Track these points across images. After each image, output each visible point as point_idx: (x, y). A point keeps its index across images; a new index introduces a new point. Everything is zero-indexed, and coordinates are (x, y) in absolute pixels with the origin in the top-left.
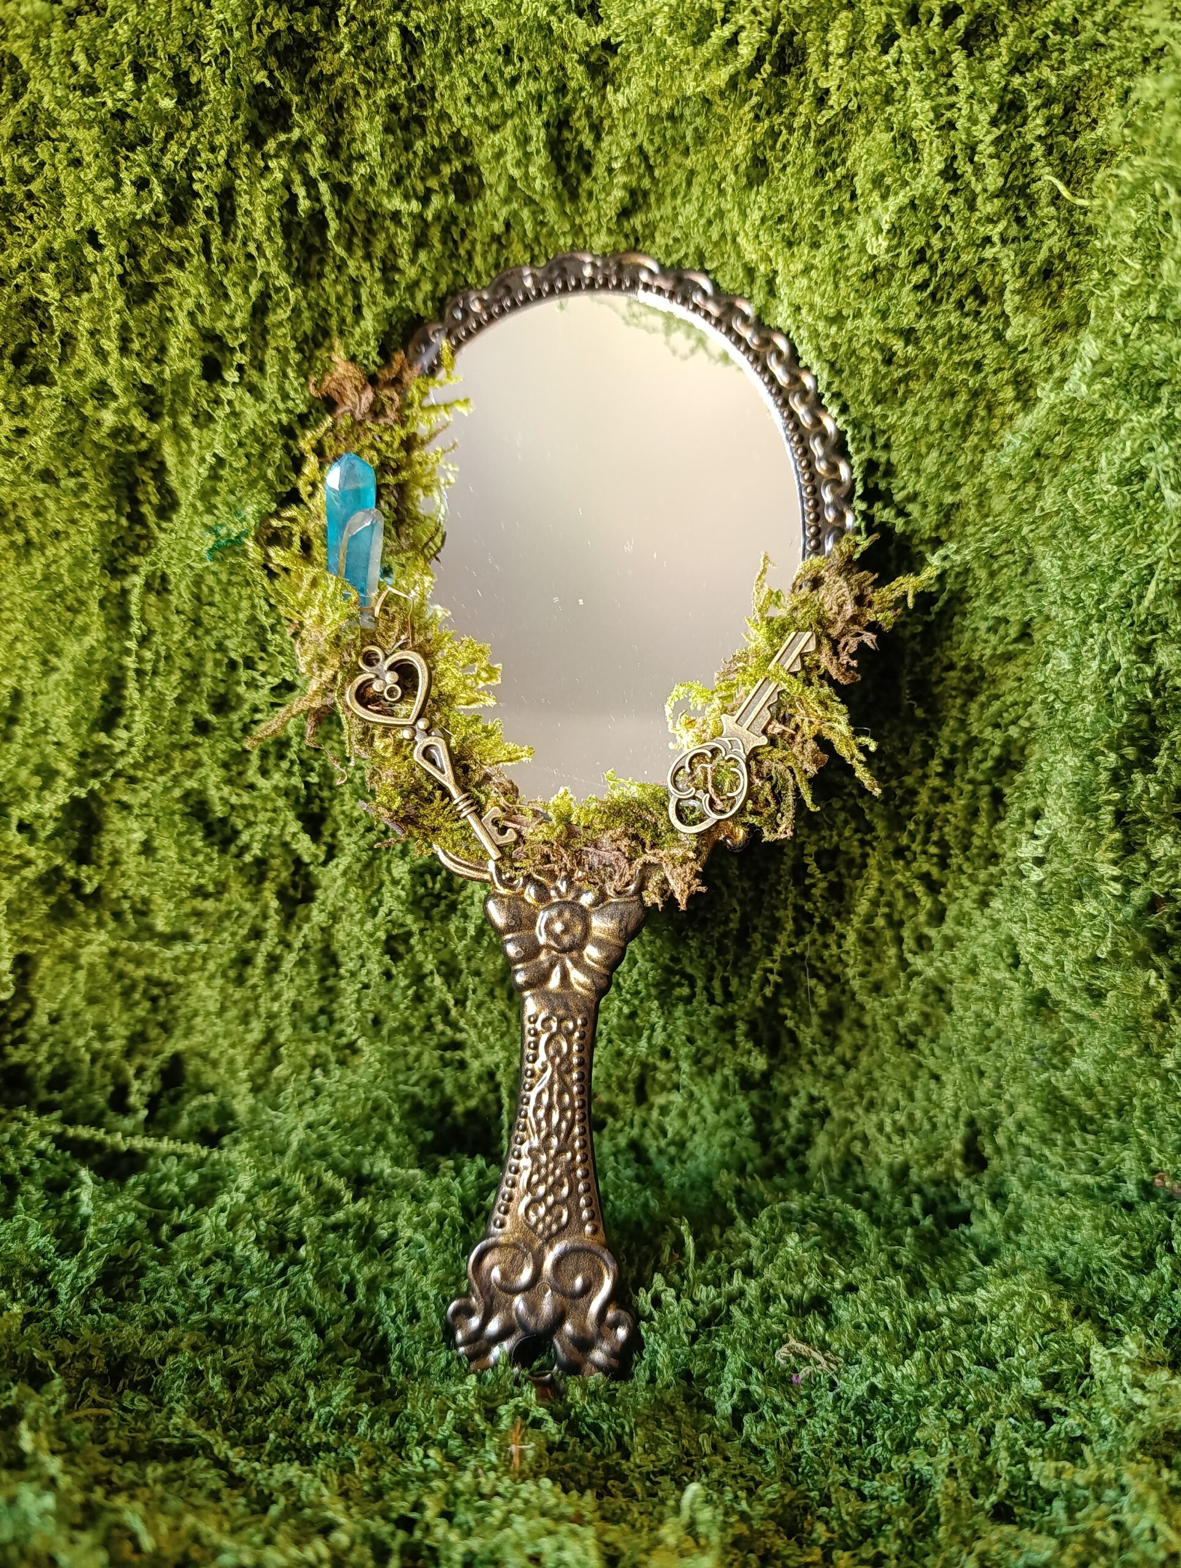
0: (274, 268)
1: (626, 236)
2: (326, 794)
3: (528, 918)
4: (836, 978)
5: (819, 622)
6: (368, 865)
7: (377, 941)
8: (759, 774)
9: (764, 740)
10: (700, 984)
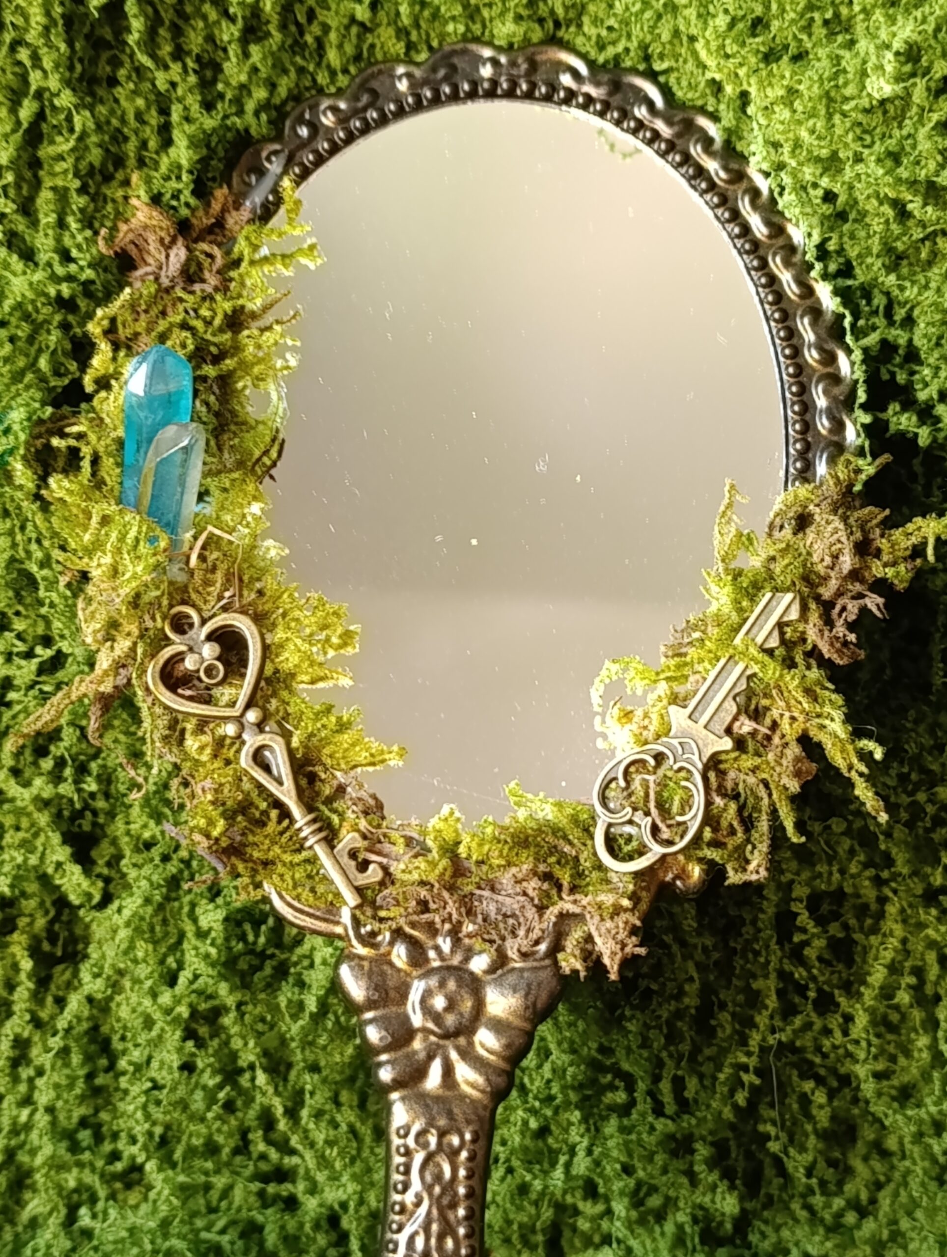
0: (54, 83)
1: (541, 21)
2: (101, 804)
3: (397, 989)
4: (846, 1080)
5: (805, 579)
6: (161, 907)
7: (177, 1020)
8: (722, 791)
9: (727, 744)
10: (642, 1086)
